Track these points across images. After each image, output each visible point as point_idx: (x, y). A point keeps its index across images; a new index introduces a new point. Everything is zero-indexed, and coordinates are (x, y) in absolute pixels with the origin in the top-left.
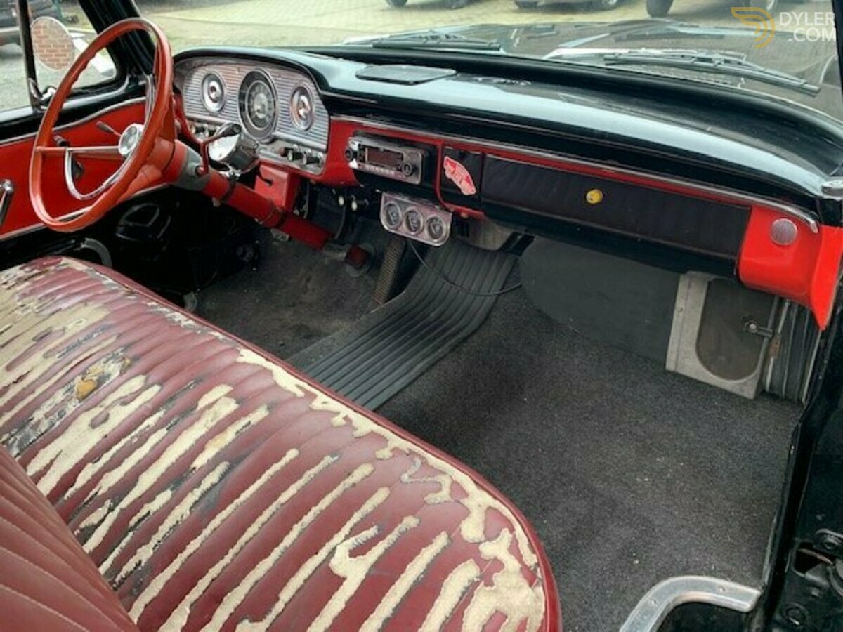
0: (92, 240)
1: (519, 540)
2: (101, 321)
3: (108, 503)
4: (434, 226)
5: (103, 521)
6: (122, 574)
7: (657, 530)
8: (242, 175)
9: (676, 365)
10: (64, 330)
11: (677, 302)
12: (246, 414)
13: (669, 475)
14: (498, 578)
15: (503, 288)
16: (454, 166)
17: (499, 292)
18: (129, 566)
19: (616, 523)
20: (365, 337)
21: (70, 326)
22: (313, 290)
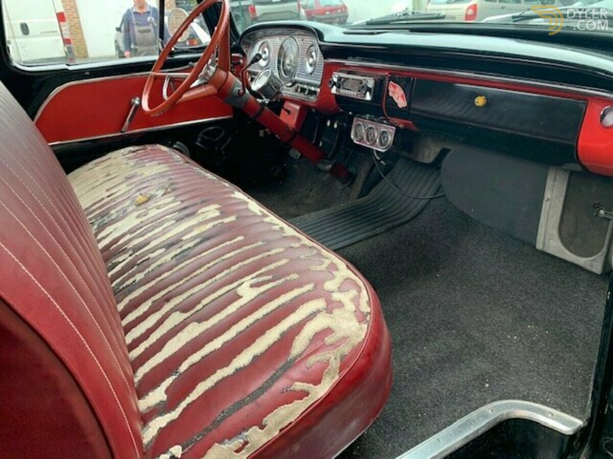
0: (181, 144)
1: (362, 297)
2: (163, 172)
3: (130, 252)
4: (384, 138)
5: (124, 259)
6: (124, 285)
7: (511, 369)
8: (269, 103)
9: (544, 246)
10: (142, 175)
11: (546, 193)
12: (222, 219)
13: (534, 338)
14: (337, 312)
15: (435, 194)
16: (395, 87)
17: (431, 197)
18: (130, 281)
19: (480, 359)
20: (331, 216)
21: (146, 173)
22: (313, 197)
